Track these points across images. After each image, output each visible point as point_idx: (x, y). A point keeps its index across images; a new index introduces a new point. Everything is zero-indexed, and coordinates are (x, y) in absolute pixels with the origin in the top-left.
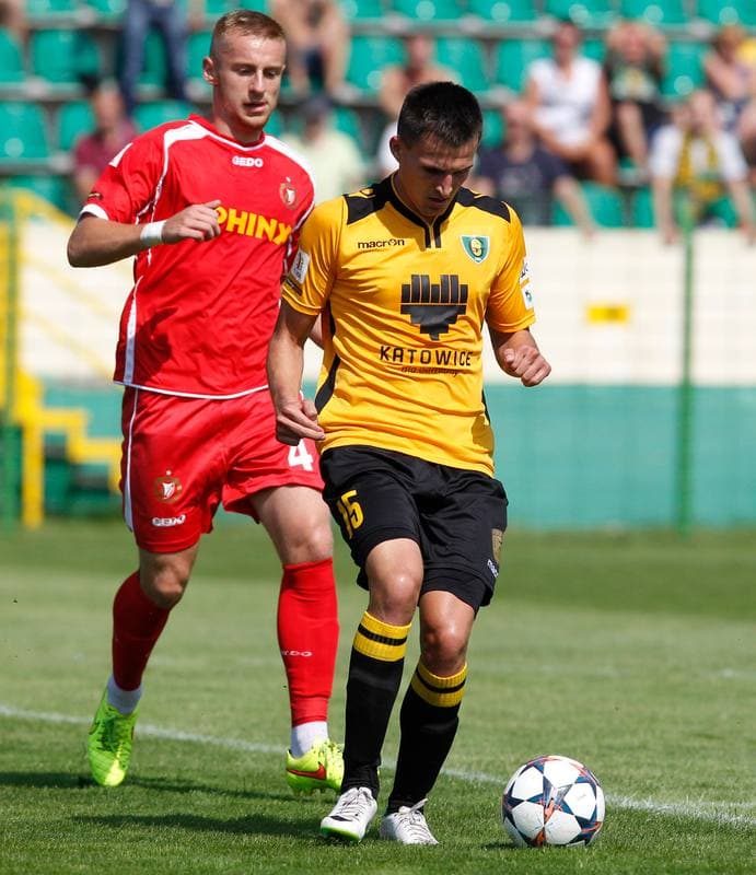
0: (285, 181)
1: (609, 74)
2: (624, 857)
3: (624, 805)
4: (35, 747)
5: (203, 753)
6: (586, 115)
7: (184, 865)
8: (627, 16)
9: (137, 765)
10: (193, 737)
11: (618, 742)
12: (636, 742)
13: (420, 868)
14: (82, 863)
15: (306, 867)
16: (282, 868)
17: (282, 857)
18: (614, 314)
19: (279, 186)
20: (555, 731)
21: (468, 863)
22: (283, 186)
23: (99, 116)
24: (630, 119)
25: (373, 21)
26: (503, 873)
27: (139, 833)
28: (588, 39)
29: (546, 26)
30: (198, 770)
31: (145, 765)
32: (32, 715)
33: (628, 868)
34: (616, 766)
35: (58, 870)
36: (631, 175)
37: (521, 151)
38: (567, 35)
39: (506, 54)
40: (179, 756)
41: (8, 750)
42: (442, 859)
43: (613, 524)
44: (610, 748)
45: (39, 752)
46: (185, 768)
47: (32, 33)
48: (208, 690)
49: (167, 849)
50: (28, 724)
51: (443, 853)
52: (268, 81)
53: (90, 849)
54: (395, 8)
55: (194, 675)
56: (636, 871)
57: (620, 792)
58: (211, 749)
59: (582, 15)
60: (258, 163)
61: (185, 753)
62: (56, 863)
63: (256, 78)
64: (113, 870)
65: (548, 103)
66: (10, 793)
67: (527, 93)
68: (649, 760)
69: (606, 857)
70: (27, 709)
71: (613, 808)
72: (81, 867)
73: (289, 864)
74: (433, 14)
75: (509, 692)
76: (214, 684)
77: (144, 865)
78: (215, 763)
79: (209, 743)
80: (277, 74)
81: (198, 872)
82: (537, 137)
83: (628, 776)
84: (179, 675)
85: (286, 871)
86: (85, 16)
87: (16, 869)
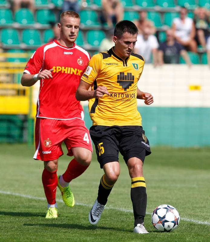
0: (79, 58)
1: (195, 22)
2: (200, 237)
3: (199, 223)
4: (37, 207)
5: (83, 208)
6: (189, 33)
7: (78, 239)
8: (200, 6)
9: (65, 212)
10: (81, 204)
11: (198, 206)
12: (203, 206)
13: (143, 240)
14: (50, 239)
15: (112, 240)
16: (106, 240)
17: (105, 237)
18: (196, 88)
19: (77, 60)
20: (180, 203)
21: (156, 239)
22: (78, 59)
23: (55, 33)
24: (201, 34)
25: (130, 7)
26: (166, 241)
27: (66, 231)
28: (189, 12)
29: (178, 8)
30: (82, 213)
31: (68, 212)
32: (37, 198)
33: (200, 240)
34: (197, 212)
35: (44, 241)
36: (201, 50)
37: (171, 43)
38: (184, 11)
39: (166, 16)
40: (77, 209)
41: (30, 208)
42: (149, 238)
43: (196, 145)
44: (196, 207)
45: (38, 208)
46: (78, 213)
47: (37, 11)
48: (85, 191)
49: (74, 235)
50: (36, 201)
51: (149, 236)
52: (76, 29)
53: (52, 235)
54: (136, 4)
55: (81, 187)
56: (203, 241)
57: (198, 219)
58: (86, 207)
59: (187, 5)
60: (71, 53)
61: (78, 208)
62: (43, 239)
63: (73, 29)
64: (59, 241)
65: (178, 30)
66: (31, 219)
67: (173, 27)
68: (206, 211)
69: (194, 237)
70: (35, 196)
71: (196, 224)
72: (50, 240)
73: (107, 239)
74: (147, 5)
75: (168, 192)
76: (87, 189)
77: (67, 239)
78: (87, 211)
79: (85, 206)
80: (78, 28)
81: (82, 241)
82: (175, 39)
83: (200, 215)
84: (77, 187)
85: (106, 241)
86: (51, 6)
87: (32, 241)
